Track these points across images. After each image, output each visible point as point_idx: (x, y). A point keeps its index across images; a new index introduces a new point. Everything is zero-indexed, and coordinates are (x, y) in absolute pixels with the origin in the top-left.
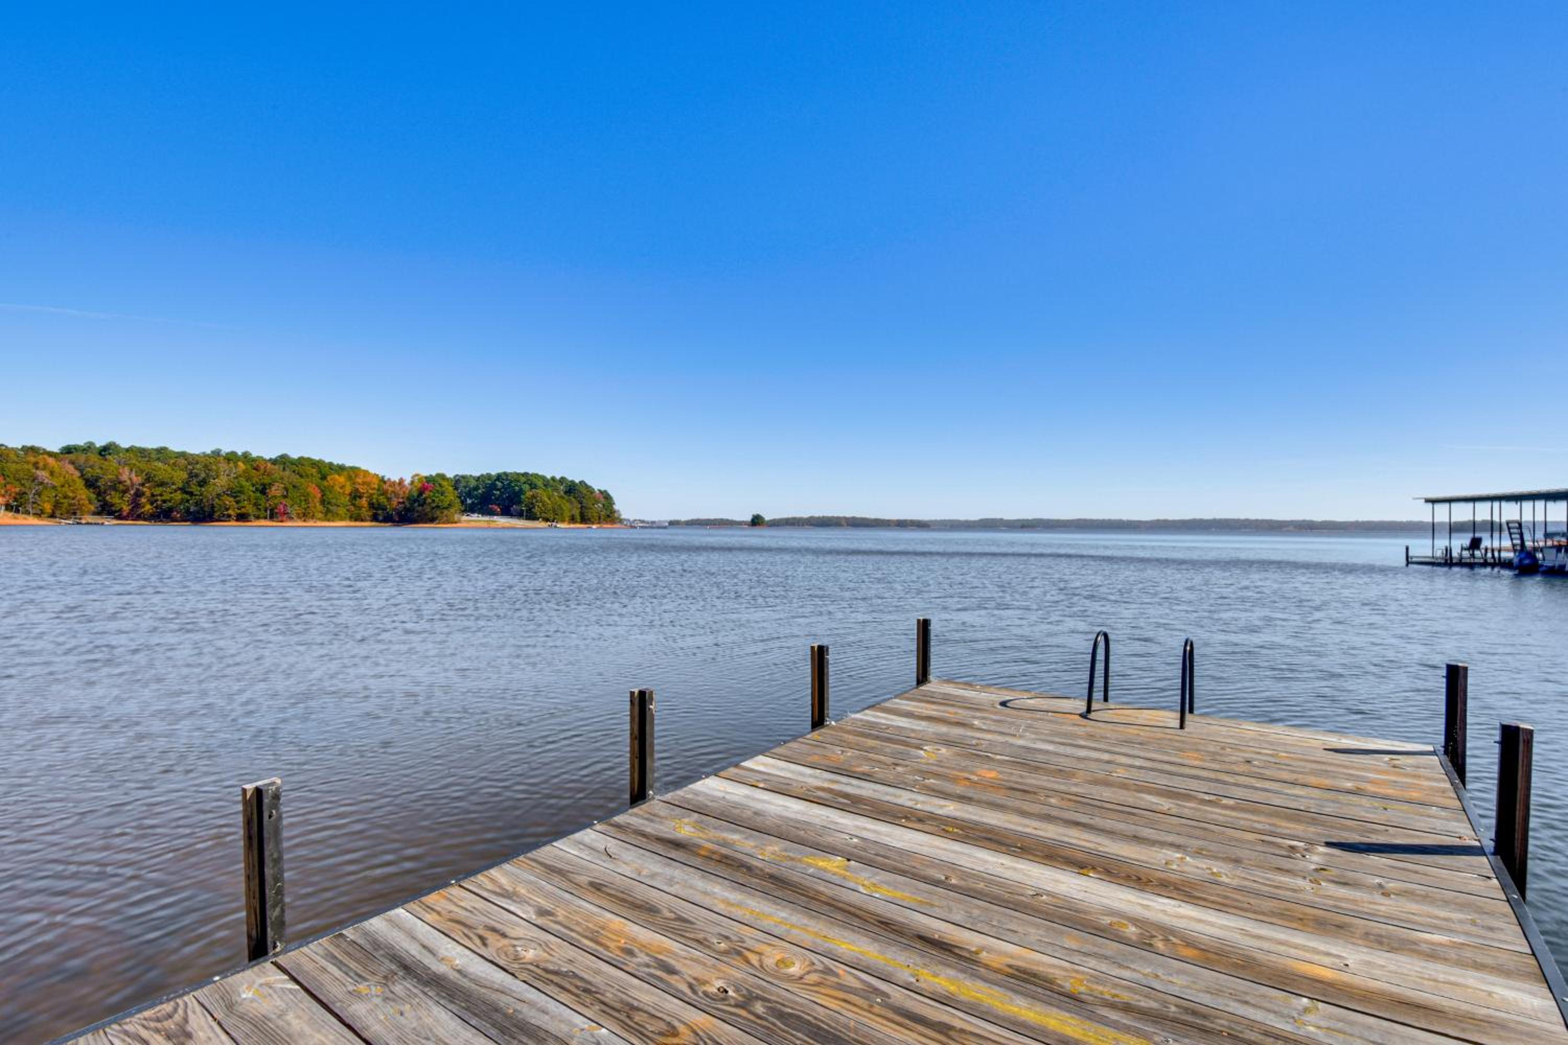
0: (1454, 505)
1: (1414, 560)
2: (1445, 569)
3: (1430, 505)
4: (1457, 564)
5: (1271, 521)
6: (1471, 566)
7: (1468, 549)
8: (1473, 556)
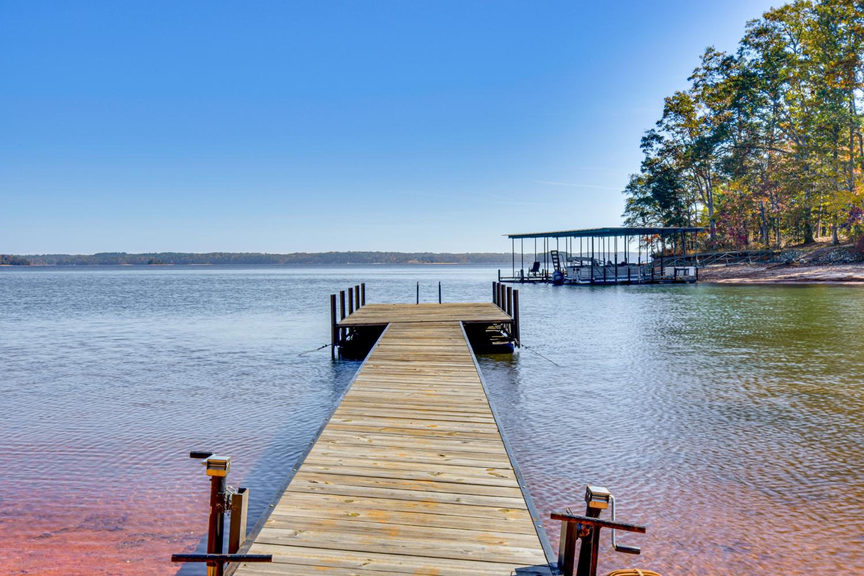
0: (524, 239)
1: (503, 280)
2: (520, 284)
3: (511, 239)
4: (526, 282)
5: (399, 254)
6: (533, 282)
7: (532, 271)
8: (535, 275)
